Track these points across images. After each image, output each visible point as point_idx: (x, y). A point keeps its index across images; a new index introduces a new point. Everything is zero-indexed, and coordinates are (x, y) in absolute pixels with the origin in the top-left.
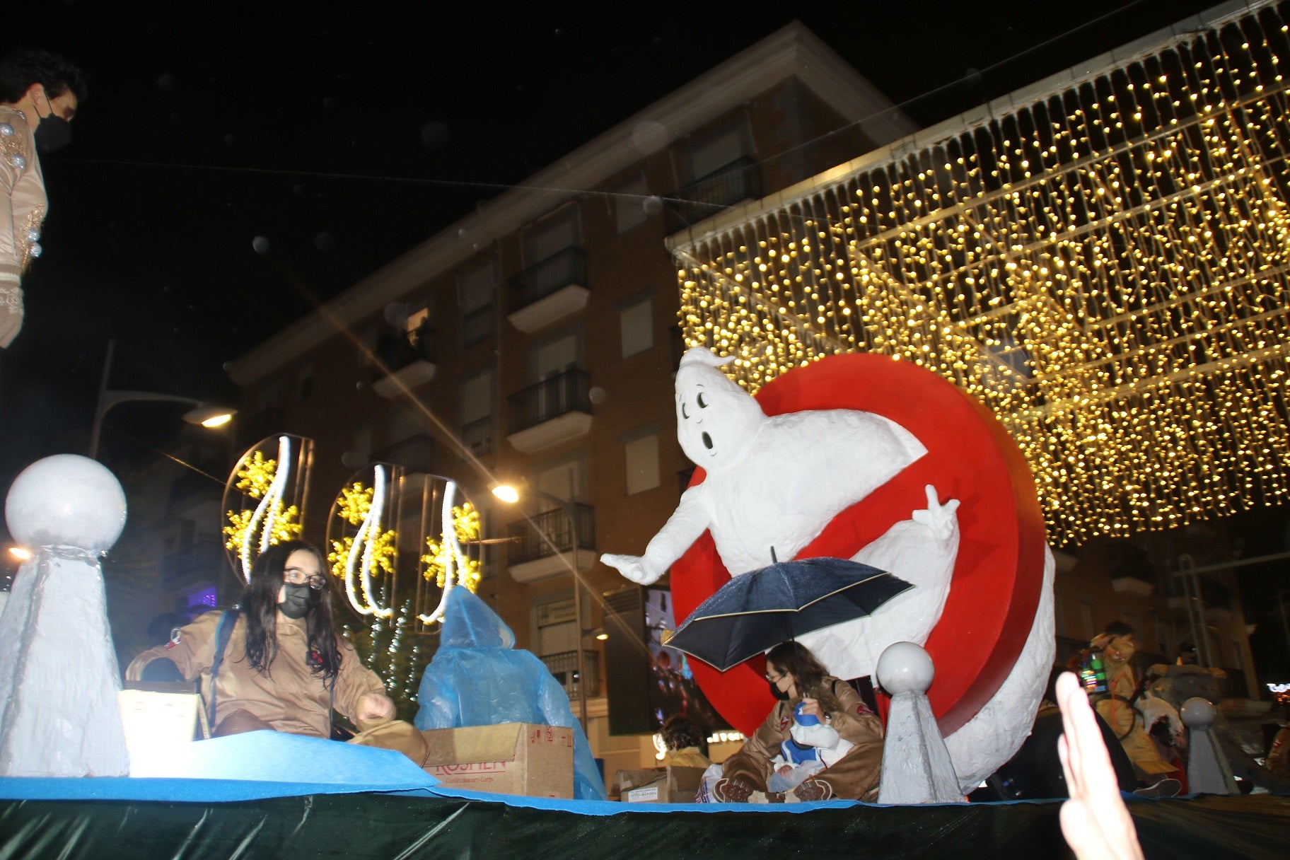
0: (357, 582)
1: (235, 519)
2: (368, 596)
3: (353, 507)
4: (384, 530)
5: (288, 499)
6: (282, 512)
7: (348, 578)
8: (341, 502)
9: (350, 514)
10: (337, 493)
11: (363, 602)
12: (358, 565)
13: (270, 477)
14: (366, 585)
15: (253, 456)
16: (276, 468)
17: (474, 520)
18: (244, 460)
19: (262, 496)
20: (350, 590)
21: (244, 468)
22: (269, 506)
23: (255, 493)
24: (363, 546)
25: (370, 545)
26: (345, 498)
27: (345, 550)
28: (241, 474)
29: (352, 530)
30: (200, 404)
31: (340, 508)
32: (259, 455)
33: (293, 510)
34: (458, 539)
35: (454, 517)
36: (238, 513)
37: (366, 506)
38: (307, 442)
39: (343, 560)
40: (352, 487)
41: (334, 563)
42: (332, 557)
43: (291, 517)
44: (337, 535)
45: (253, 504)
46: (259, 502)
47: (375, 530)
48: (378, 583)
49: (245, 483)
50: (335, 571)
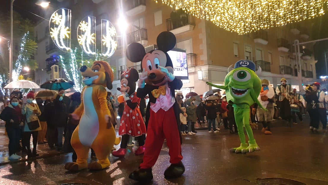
2: (89, 49)
3: (83, 27)
4: (92, 33)
5: (66, 25)
6: (65, 28)
7: (83, 44)
8: (80, 26)
9: (82, 29)
10: (78, 23)
11: (88, 51)
12: (86, 42)
13: (61, 19)
14: (88, 47)
15: (55, 13)
16: (62, 17)
17: (114, 31)
18: (53, 15)
19: (59, 24)
20: (84, 48)
22: (61, 26)
23: (57, 23)
24: (87, 37)
27: (82, 38)
28: (53, 18)
29: (83, 33)
31: (80, 28)
32: (57, 14)
33: (68, 28)
34: (111, 35)
35: (109, 30)
36: (53, 28)
37: (86, 26)
38: (69, 10)
39: (81, 40)
40: (82, 22)
41: (79, 41)
42: (79, 39)
43: (67, 30)
44: (80, 34)
45: (57, 26)
46: (59, 26)
47: (89, 33)
48: (91, 46)
49: (54, 21)
50: (80, 43)
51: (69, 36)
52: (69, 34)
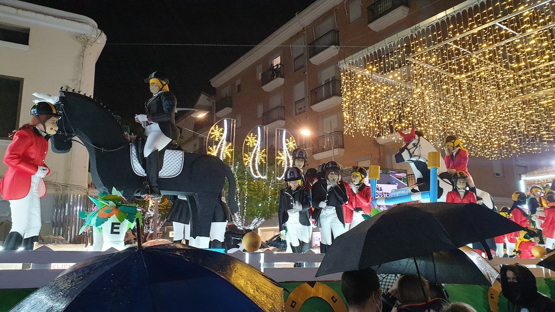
0: (254, 166)
1: (211, 149)
2: (258, 172)
3: (251, 142)
4: (261, 150)
5: (228, 140)
6: (227, 145)
7: (251, 166)
8: (246, 140)
9: (250, 144)
10: (245, 137)
11: (256, 174)
12: (254, 161)
13: (222, 134)
14: (257, 168)
15: (215, 126)
16: (223, 130)
17: (294, 143)
18: (212, 128)
19: (219, 140)
20: (252, 170)
21: (212, 131)
22: (222, 143)
23: (217, 139)
24: (255, 155)
25: (258, 154)
26: (248, 139)
27: (249, 156)
28: (212, 133)
29: (251, 149)
30: (196, 110)
31: (246, 142)
32: (217, 127)
33: (230, 144)
34: (288, 150)
35: (287, 142)
36: (212, 147)
37: (255, 141)
38: (233, 120)
39: (248, 160)
40: (250, 135)
41: (245, 161)
42: (245, 159)
43: (230, 147)
44: (246, 152)
45: (217, 143)
46: (219, 142)
47: (259, 149)
48: (261, 167)
49: (214, 136)
50: (246, 164)
51: (232, 155)
52: (231, 153)
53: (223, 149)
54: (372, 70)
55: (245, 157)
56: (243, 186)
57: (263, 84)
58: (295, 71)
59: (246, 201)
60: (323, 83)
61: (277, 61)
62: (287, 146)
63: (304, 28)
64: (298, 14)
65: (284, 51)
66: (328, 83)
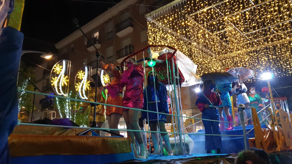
0: (82, 92)
1: (53, 79)
2: (84, 95)
3: (81, 76)
4: (88, 81)
5: (66, 74)
6: (64, 77)
7: (80, 91)
8: (78, 75)
9: (80, 77)
10: (77, 73)
12: (82, 88)
13: (61, 69)
14: (84, 93)
15: (57, 65)
16: (62, 67)
17: (108, 78)
18: (55, 66)
19: (60, 74)
20: (80, 94)
21: (55, 67)
22: (61, 76)
23: (58, 73)
24: (83, 84)
25: (85, 84)
26: (79, 74)
27: (79, 85)
28: (54, 69)
29: (80, 81)
30: (44, 53)
31: (77, 76)
32: (58, 65)
33: (67, 77)
34: (104, 82)
35: (104, 78)
36: (54, 77)
37: (83, 76)
38: (69, 62)
39: (78, 87)
40: (80, 71)
41: (76, 88)
42: (76, 87)
43: (66, 78)
44: (77, 82)
45: (58, 75)
46: (59, 75)
47: (86, 81)
48: (87, 92)
49: (55, 71)
50: (77, 90)
51: (68, 84)
52: (67, 82)
53: (61, 80)
54: (169, 19)
55: (76, 85)
56: (74, 106)
57: (88, 47)
58: (107, 40)
59: (75, 116)
60: (124, 47)
61: (97, 34)
62: (104, 80)
63: (113, 17)
64: (110, 8)
65: (101, 29)
66: (126, 47)
